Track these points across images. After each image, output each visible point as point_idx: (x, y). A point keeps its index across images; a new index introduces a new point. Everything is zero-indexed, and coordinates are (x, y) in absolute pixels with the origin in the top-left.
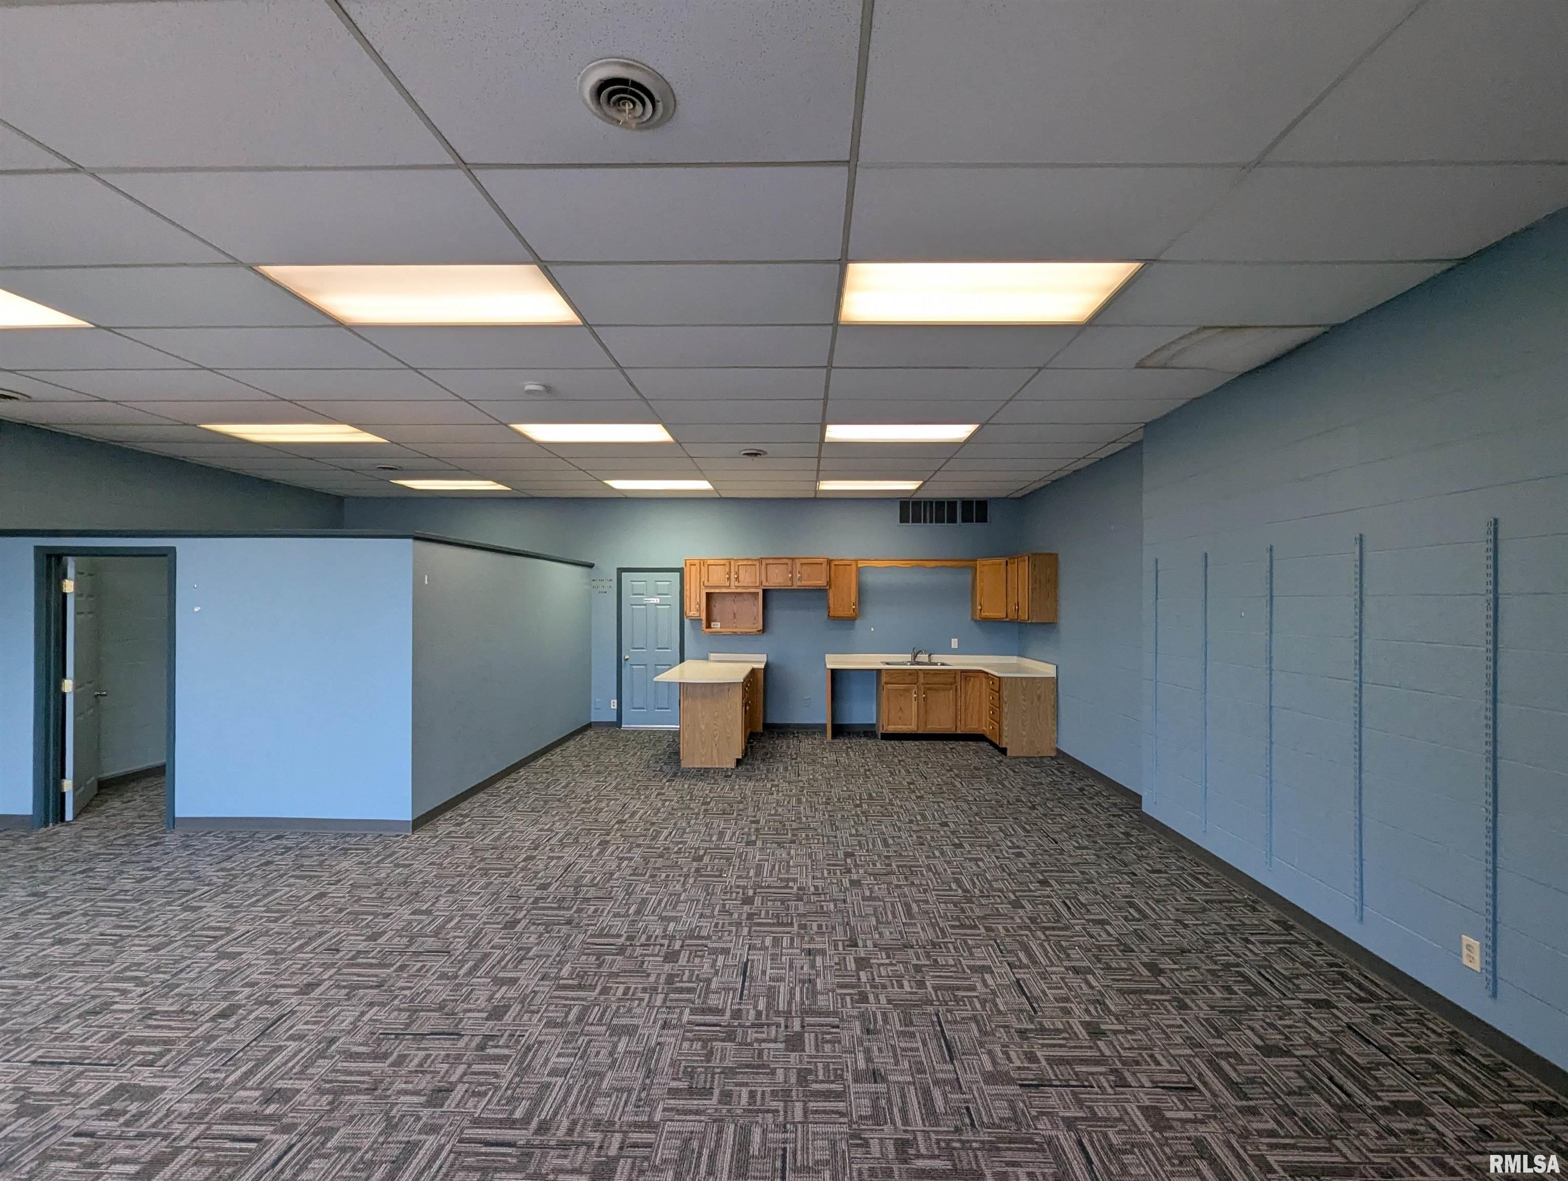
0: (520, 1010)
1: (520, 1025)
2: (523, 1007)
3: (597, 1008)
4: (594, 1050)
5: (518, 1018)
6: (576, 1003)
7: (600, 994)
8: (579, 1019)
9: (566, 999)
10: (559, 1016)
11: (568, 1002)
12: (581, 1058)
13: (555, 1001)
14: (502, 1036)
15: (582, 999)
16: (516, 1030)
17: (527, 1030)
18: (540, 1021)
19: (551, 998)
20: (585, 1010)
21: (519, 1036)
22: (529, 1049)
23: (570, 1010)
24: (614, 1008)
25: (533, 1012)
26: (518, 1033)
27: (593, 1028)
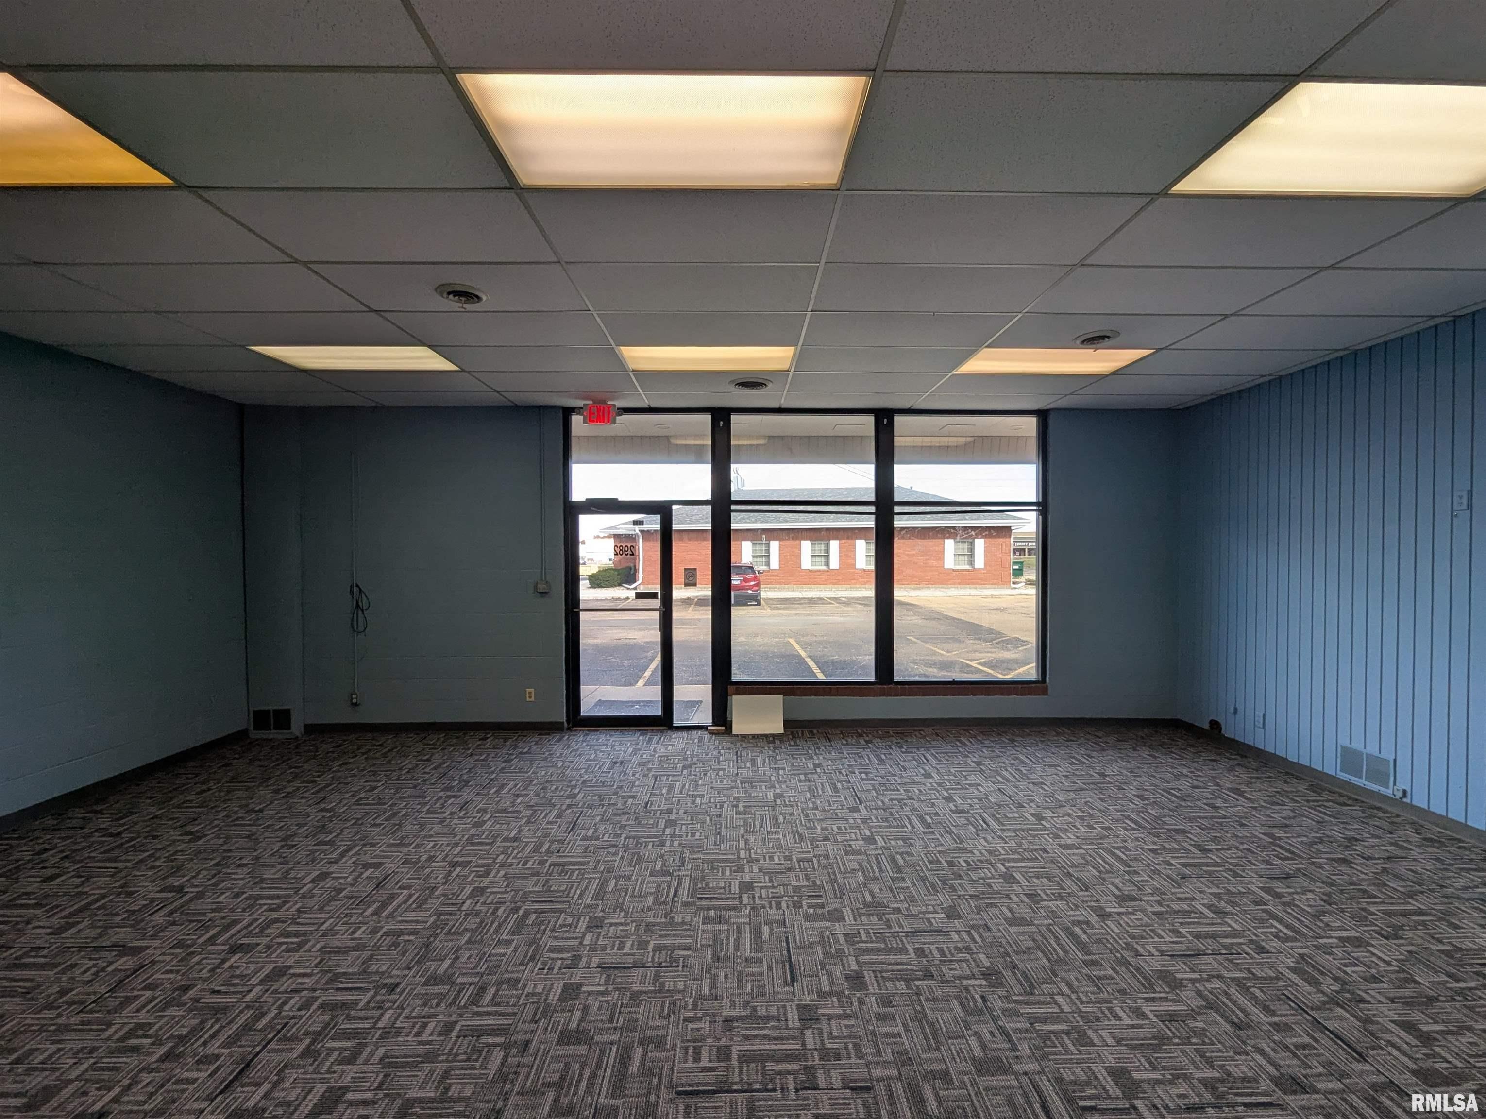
0: (547, 995)
1: (545, 979)
2: (546, 1000)
3: (462, 1003)
4: (472, 960)
5: (548, 987)
6: (485, 1009)
7: (456, 1022)
8: (483, 989)
9: (497, 1014)
10: (505, 991)
11: (495, 1009)
12: (485, 954)
13: (510, 1010)
14: (560, 969)
15: (478, 1014)
16: (547, 974)
17: (537, 974)
18: (525, 986)
19: (515, 1014)
20: (475, 1001)
21: (543, 969)
22: (532, 958)
23: (492, 1000)
24: (443, 1005)
25: (534, 994)
26: (545, 971)
27: (470, 980)
